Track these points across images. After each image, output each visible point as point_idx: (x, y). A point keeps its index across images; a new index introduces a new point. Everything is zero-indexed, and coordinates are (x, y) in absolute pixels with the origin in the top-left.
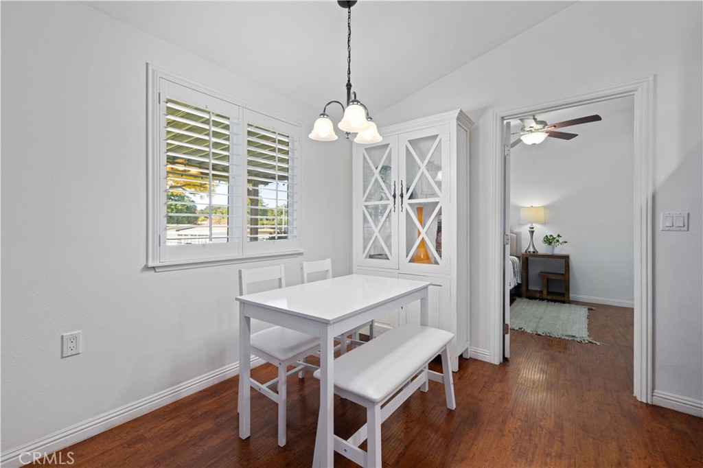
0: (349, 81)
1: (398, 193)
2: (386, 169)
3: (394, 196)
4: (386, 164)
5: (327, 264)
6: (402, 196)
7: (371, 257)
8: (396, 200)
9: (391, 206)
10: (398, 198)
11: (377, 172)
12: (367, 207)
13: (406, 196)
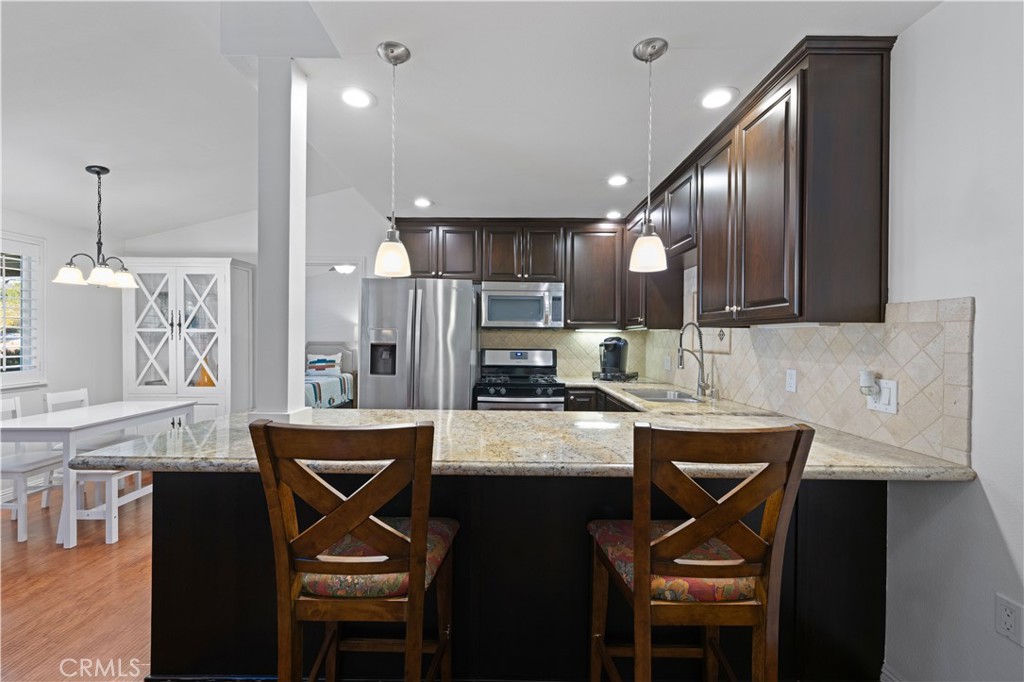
0: (100, 240)
1: (176, 322)
2: (164, 296)
3: (172, 325)
4: (164, 291)
5: (82, 394)
6: (180, 325)
7: (147, 384)
8: (174, 328)
9: (168, 334)
10: (176, 327)
11: (152, 300)
12: (140, 333)
13: (184, 326)
